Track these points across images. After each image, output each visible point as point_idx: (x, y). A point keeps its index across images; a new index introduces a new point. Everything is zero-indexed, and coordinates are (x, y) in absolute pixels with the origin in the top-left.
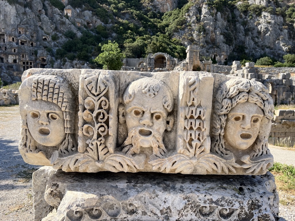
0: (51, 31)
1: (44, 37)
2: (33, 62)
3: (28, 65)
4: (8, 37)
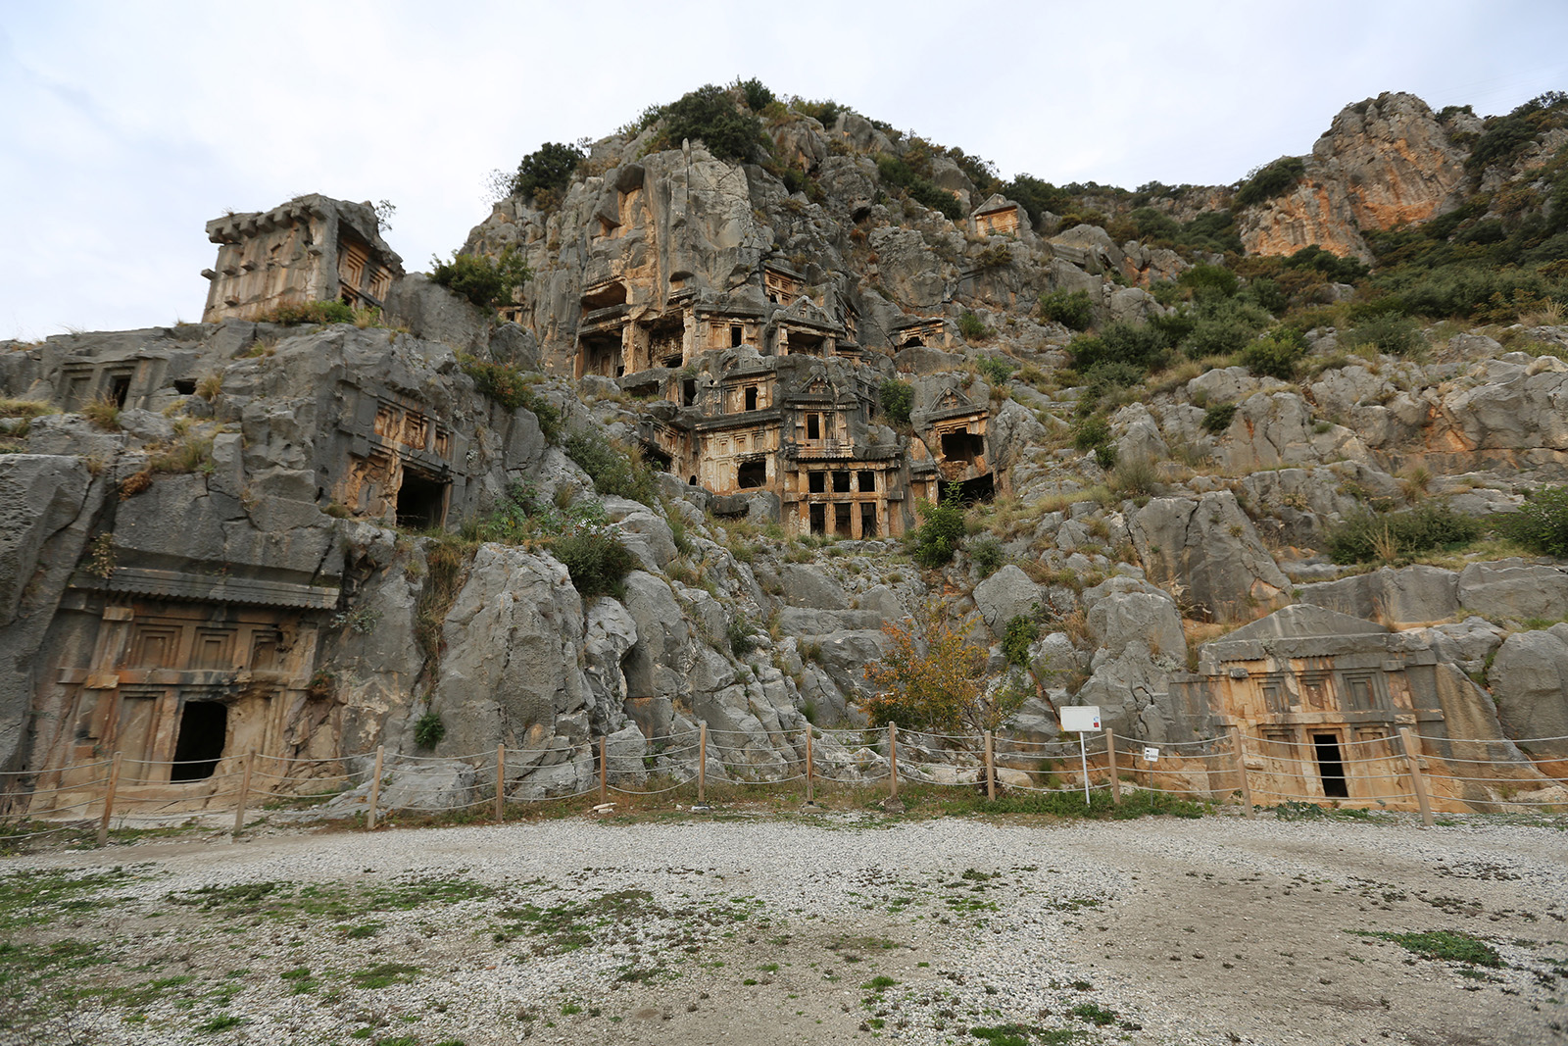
0: (947, 296)
1: (904, 336)
2: (882, 471)
3: (847, 495)
4: (704, 320)
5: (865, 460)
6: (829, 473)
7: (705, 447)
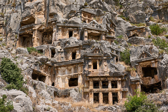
0: (147, 19)
1: (132, 33)
2: (120, 81)
3: (107, 89)
4: (60, 29)
5: (114, 77)
6: (101, 81)
7: (58, 72)
